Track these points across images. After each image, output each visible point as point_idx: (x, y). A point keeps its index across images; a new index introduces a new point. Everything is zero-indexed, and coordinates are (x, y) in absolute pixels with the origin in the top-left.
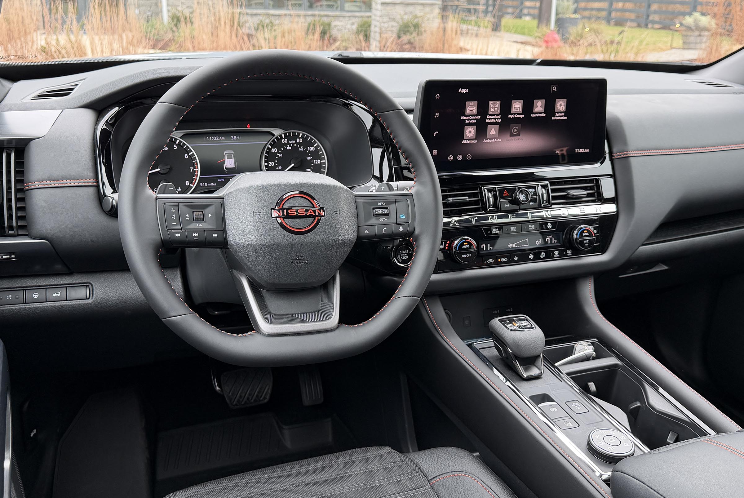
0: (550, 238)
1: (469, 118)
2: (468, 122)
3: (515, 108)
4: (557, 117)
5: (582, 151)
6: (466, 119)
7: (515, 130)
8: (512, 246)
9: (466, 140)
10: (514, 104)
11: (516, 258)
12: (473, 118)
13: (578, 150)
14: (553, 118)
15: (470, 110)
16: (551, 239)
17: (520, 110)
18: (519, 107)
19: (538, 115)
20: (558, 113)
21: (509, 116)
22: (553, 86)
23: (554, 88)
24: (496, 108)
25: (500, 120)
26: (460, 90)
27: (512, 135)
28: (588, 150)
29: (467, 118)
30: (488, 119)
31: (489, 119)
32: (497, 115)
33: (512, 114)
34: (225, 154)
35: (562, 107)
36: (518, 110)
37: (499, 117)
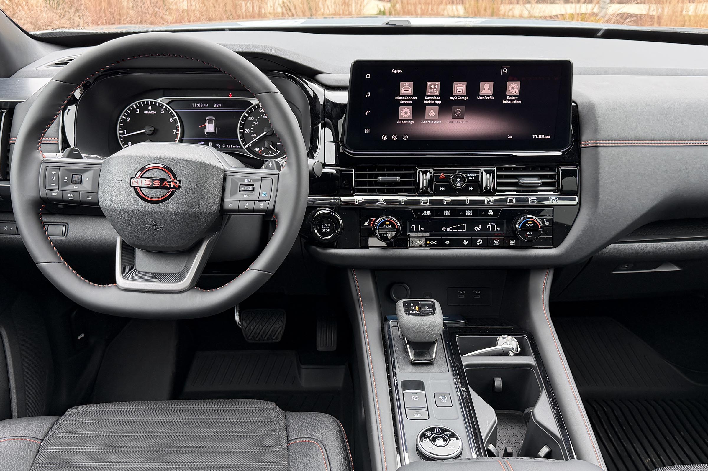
0: (492, 225)
1: (405, 98)
2: (403, 102)
3: (457, 89)
4: (508, 100)
5: (541, 137)
6: (401, 100)
7: (458, 113)
8: (446, 230)
9: (402, 120)
10: (456, 86)
11: (447, 242)
12: (408, 98)
13: (536, 136)
14: (504, 101)
15: (405, 91)
16: (493, 227)
17: (464, 92)
18: (462, 89)
19: (485, 97)
20: (510, 96)
21: (451, 98)
22: (503, 68)
23: (505, 70)
24: (435, 89)
25: (440, 102)
26: (393, 70)
27: (454, 117)
28: (549, 137)
29: (402, 98)
30: (425, 100)
31: (427, 100)
32: (436, 96)
33: (454, 96)
34: (207, 120)
35: (515, 89)
36: (461, 92)
37: (439, 98)
